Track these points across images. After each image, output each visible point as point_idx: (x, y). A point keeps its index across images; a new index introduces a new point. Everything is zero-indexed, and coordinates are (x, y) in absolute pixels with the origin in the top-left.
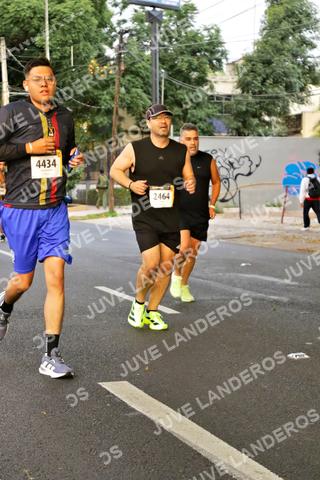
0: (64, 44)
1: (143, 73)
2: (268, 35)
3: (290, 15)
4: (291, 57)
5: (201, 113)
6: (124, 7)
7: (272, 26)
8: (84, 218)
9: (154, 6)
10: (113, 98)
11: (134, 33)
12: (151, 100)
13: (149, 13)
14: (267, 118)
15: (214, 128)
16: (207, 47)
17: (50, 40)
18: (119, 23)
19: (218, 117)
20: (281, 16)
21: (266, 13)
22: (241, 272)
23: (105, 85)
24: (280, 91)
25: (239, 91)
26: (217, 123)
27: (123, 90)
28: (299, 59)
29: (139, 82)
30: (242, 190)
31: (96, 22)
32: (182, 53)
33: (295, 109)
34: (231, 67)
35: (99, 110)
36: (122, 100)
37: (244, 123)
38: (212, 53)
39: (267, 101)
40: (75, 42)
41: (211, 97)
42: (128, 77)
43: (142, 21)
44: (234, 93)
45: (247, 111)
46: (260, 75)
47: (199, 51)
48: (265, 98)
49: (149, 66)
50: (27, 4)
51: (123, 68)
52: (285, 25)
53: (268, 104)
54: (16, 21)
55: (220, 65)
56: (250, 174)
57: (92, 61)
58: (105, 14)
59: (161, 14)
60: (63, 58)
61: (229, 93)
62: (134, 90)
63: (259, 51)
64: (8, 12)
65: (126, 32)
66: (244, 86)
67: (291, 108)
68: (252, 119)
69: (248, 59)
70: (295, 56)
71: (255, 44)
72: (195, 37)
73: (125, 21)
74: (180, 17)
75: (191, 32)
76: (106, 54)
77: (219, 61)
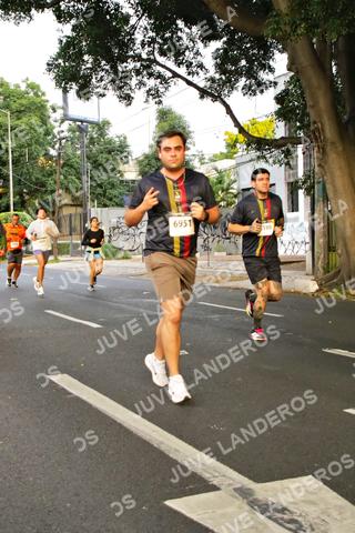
0: (21, 146)
1: (76, 166)
5: (115, 192)
6: (62, 122)
9: (82, 122)
10: (55, 182)
11: (69, 139)
12: (81, 183)
13: (79, 126)
15: (124, 202)
16: (118, 148)
17: (12, 144)
18: (59, 133)
19: (127, 195)
23: (50, 174)
25: (140, 177)
26: (126, 198)
27: (62, 177)
29: (73, 171)
31: (43, 132)
32: (102, 153)
34: (135, 161)
35: (46, 191)
36: (62, 184)
38: (122, 152)
40: (29, 145)
41: (122, 182)
42: (65, 168)
43: (74, 132)
44: (137, 179)
47: (113, 151)
49: (79, 161)
51: (62, 163)
55: (128, 161)
57: (41, 158)
58: (49, 127)
59: (87, 127)
60: (21, 156)
61: (134, 178)
62: (70, 177)
63: (152, 151)
65: (64, 138)
66: (143, 174)
69: (147, 157)
71: (150, 147)
72: (110, 142)
73: (63, 132)
74: (100, 129)
75: (108, 138)
76: (50, 153)
77: (127, 157)
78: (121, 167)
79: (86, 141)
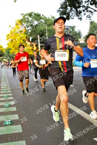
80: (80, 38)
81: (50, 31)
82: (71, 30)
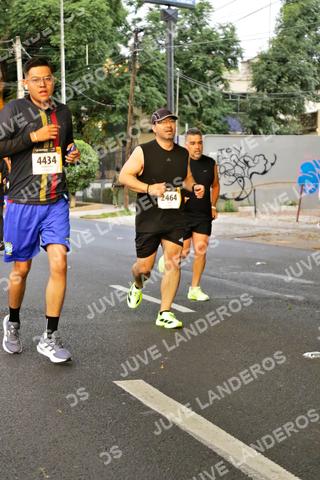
0: (79, 43)
1: (158, 71)
2: (283, 33)
3: (306, 12)
4: (306, 55)
5: (216, 112)
6: (139, 6)
7: (287, 24)
8: (98, 217)
9: (169, 5)
11: (149, 31)
12: (166, 98)
13: (164, 11)
14: (282, 117)
15: (230, 126)
16: (222, 46)
17: (65, 39)
18: (134, 22)
19: (234, 116)
20: (297, 14)
21: (281, 10)
22: (256, 271)
23: (120, 84)
24: (296, 89)
25: (254, 89)
26: (232, 121)
27: (138, 89)
28: (314, 57)
29: (153, 80)
30: (257, 188)
31: (111, 20)
32: (197, 52)
33: (310, 107)
34: (246, 65)
35: (114, 109)
36: (137, 99)
37: (260, 122)
38: (227, 51)
39: (282, 99)
40: (91, 41)
41: (226, 96)
42: (143, 76)
43: (157, 20)
44: (249, 91)
45: (262, 109)
46: (275, 73)
47: (214, 50)
48: (280, 96)
49: (164, 65)
50: (43, 3)
51: (138, 67)
52: (301, 23)
53: (283, 103)
54: (32, 20)
55: (236, 64)
56: (265, 172)
57: (107, 60)
58: (120, 13)
59: (176, 12)
60: (78, 56)
61: (244, 91)
62: (149, 88)
63: (274, 49)
64: (23, 12)
65: (142, 30)
66: (259, 84)
67: (306, 106)
68: (267, 117)
69: (263, 57)
70: (310, 54)
71: (270, 42)
72: (210, 35)
73: (140, 20)
75: (207, 30)
76: (121, 53)
77: (234, 59)
78: (226, 74)
79: (175, 35)
80: (229, 66)
81: (78, 24)
82: (188, 26)
